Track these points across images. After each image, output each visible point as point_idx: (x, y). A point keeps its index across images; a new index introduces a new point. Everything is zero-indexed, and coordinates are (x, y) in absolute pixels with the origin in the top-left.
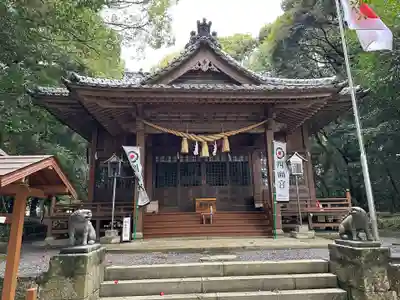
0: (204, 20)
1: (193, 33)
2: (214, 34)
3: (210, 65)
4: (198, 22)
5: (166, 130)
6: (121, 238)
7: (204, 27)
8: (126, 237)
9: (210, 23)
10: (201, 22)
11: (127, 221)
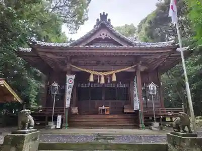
0: (104, 13)
1: (98, 20)
2: (109, 20)
3: (106, 36)
4: (101, 14)
5: (82, 70)
6: (56, 127)
7: (104, 16)
8: (59, 126)
9: (107, 14)
10: (102, 14)
11: (59, 117)
